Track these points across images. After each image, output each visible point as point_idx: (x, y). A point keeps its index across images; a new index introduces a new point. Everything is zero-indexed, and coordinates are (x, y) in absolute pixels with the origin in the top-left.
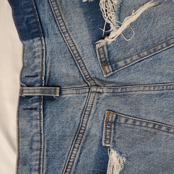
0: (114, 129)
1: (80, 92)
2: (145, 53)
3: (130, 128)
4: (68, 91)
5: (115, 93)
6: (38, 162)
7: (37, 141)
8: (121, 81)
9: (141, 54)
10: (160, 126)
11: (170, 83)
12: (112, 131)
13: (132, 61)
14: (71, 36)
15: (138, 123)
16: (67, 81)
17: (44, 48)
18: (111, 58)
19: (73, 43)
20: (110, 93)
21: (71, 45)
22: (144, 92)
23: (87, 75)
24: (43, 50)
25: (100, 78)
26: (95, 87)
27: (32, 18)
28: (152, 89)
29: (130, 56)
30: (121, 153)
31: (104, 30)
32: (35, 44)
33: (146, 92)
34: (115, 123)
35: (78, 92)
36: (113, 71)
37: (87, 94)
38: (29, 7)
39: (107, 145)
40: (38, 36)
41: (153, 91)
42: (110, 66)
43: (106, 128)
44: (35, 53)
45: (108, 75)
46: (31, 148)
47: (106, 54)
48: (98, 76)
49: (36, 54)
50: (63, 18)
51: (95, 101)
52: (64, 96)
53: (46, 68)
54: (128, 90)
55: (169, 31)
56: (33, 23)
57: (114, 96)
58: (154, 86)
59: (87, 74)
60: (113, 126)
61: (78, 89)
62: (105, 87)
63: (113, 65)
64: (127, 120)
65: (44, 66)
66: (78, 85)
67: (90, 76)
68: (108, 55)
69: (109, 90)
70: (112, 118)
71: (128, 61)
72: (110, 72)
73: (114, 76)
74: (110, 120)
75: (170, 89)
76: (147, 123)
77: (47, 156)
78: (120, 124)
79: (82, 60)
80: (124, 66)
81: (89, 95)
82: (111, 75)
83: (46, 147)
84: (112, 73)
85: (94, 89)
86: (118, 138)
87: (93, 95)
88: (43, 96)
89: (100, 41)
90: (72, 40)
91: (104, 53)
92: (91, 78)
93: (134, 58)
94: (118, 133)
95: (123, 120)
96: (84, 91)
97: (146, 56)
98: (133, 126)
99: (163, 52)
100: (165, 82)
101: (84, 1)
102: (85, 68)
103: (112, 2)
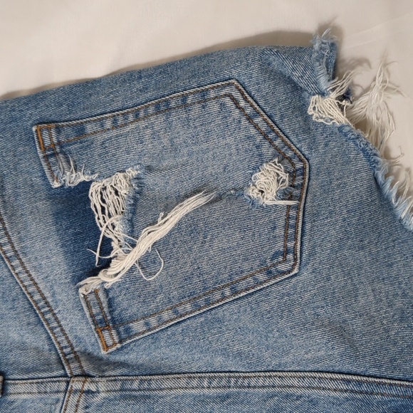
1: (48, 390)
2: (188, 307)
4: (21, 387)
5: (126, 390)
8: (141, 362)
9: (180, 309)
11: (244, 372)
14: (26, 265)
16: (22, 360)
18: (116, 312)
19: (32, 280)
20: (115, 391)
21: (26, 283)
22: (187, 391)
23: (66, 347)
25: (95, 354)
26: (81, 379)
28: (205, 384)
29: (157, 312)
31: (97, 255)
33: (193, 391)
35: (42, 389)
36: (121, 342)
37: (61, 396)
41: (209, 388)
42: (113, 332)
45: (110, 350)
47: (105, 305)
48: (90, 349)
50: (7, 226)
51: (80, 411)
52: (10, 398)
54: (153, 386)
55: (235, 262)
57: (125, 398)
58: (210, 378)
59: (65, 343)
61: (42, 383)
62: (104, 379)
63: (121, 329)
66: (44, 371)
67: (72, 349)
68: (110, 305)
69: (111, 386)
71: (153, 321)
72: (115, 344)
73: (125, 350)
75: (244, 387)
79: (54, 314)
80: (143, 333)
81: (66, 399)
82: (118, 349)
84: (119, 346)
85: (76, 385)
87: (74, 399)
89: (88, 280)
90: (27, 272)
91: (100, 304)
92: (75, 352)
93: (165, 316)
96: (55, 387)
97: (191, 312)
99: (225, 307)
100: (234, 369)
101: (56, 185)
102: (62, 330)
103: (116, 193)
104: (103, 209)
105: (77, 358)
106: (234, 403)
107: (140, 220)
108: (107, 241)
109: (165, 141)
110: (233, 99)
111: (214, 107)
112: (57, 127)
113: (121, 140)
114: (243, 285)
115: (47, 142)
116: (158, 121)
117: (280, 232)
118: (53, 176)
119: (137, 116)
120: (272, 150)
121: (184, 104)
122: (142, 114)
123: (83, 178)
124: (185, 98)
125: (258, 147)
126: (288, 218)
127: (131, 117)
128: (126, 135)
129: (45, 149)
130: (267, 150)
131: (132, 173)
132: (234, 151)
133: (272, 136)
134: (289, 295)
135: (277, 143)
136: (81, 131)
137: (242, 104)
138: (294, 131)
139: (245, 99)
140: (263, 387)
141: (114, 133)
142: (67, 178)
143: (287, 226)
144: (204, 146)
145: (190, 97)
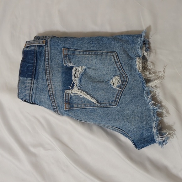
9: (86, 105)
13: (81, 107)
14: (52, 83)
18: (71, 101)
19: (52, 87)
21: (50, 88)
27: (32, 66)
29: (81, 104)
31: (71, 87)
32: (27, 81)
36: (70, 108)
38: (32, 60)
42: (69, 105)
44: (26, 87)
45: (66, 109)
47: (69, 98)
50: (50, 72)
53: (32, 97)
56: (31, 69)
59: (55, 106)
63: (71, 105)
68: (70, 98)
71: (79, 106)
72: (68, 108)
73: (70, 111)
79: (54, 98)
80: (76, 108)
84: (69, 109)
90: (51, 85)
91: (68, 97)
93: (83, 106)
97: (89, 107)
101: (65, 65)
102: (55, 103)
103: (79, 72)
108: (74, 83)
109: (94, 62)
110: (114, 57)
111: (108, 57)
112: (68, 50)
115: (65, 53)
116: (94, 57)
117: (115, 96)
118: (64, 63)
119: (89, 53)
120: (119, 72)
121: (102, 54)
122: (91, 53)
123: (72, 65)
124: (102, 53)
125: (116, 71)
126: (118, 93)
127: (87, 53)
128: (85, 57)
129: (64, 55)
131: (84, 67)
132: (110, 70)
133: (120, 69)
135: (121, 71)
136: (74, 53)
137: (115, 58)
138: (126, 69)
139: (117, 58)
141: (82, 56)
142: (68, 64)
143: (117, 95)
144: (103, 66)
145: (104, 53)
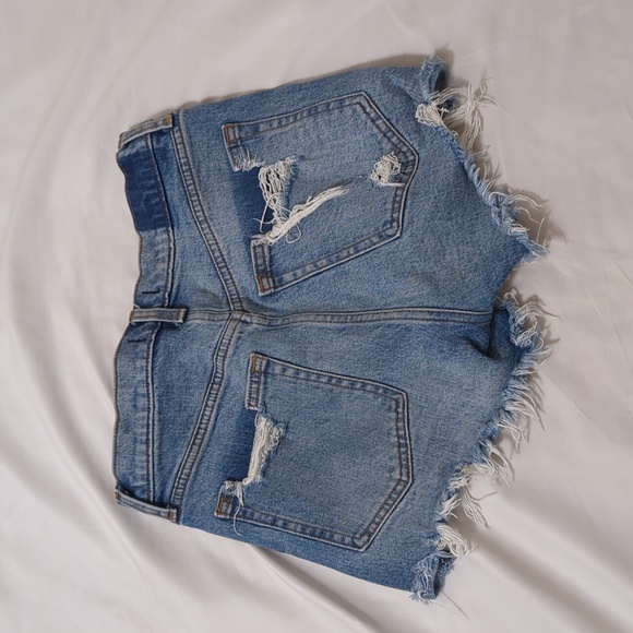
0: (265, 383)
1: (216, 319)
2: (324, 261)
3: (290, 382)
4: (198, 315)
5: (271, 326)
6: (145, 430)
7: (143, 396)
9: (319, 264)
10: (340, 380)
11: (358, 312)
12: (261, 387)
13: (305, 273)
14: (212, 228)
15: (302, 376)
17: (172, 245)
18: (274, 267)
19: (215, 240)
20: (264, 325)
21: (210, 242)
23: (234, 295)
24: (170, 248)
26: (240, 312)
27: (156, 195)
28: (328, 319)
29: (303, 266)
30: (276, 422)
31: (262, 222)
32: (159, 238)
34: (266, 373)
35: (212, 318)
36: (274, 288)
37: (224, 322)
38: (150, 178)
39: (251, 408)
40: (163, 225)
41: (331, 322)
42: (270, 280)
43: (252, 381)
44: (157, 253)
45: (266, 293)
46: (135, 406)
47: (267, 259)
48: (251, 297)
49: (160, 256)
50: (200, 198)
51: (236, 335)
52: (190, 322)
53: (173, 278)
54: (291, 320)
56: (157, 204)
58: (332, 316)
59: (234, 292)
60: (262, 378)
62: (257, 315)
63: (276, 279)
64: (284, 370)
65: (170, 276)
66: (216, 307)
67: (239, 296)
68: (271, 261)
69: (261, 321)
70: (261, 366)
71: (299, 272)
72: (270, 288)
73: (276, 297)
74: (257, 369)
75: (357, 322)
76: (319, 376)
77: (159, 421)
78: (273, 375)
79: (228, 269)
80: (291, 281)
82: (270, 295)
83: (157, 405)
84: (273, 290)
85: (237, 315)
86: (271, 398)
87: (233, 324)
88: (162, 323)
90: (212, 233)
91: (264, 257)
92: (240, 298)
93: (308, 268)
94: (271, 389)
95: (278, 370)
96: (221, 317)
97: (326, 266)
98: (294, 380)
99: (350, 262)
100: (351, 310)
101: (237, 169)
102: (233, 282)
103: (278, 176)
104: (268, 187)
105: (240, 301)
106: (347, 334)
107: (294, 197)
108: (270, 211)
109: (313, 137)
110: (362, 106)
111: (348, 111)
112: (239, 126)
113: (283, 136)
114: (362, 245)
115: (232, 138)
116: (309, 122)
117: (389, 206)
118: (234, 162)
119: (295, 118)
120: (390, 145)
121: (328, 109)
122: (299, 117)
123: (255, 165)
124: (328, 104)
125: (379, 143)
126: (396, 195)
127: (291, 119)
128: (287, 132)
129: (230, 143)
130: (386, 146)
131: (289, 161)
132: (362, 145)
133: (389, 134)
134: (393, 252)
135: (394, 140)
136: (256, 130)
137: (368, 110)
138: (407, 131)
139: (370, 106)
140: (371, 321)
141: (279, 131)
142: (244, 164)
143: (394, 202)
144: (341, 141)
145: (332, 104)
